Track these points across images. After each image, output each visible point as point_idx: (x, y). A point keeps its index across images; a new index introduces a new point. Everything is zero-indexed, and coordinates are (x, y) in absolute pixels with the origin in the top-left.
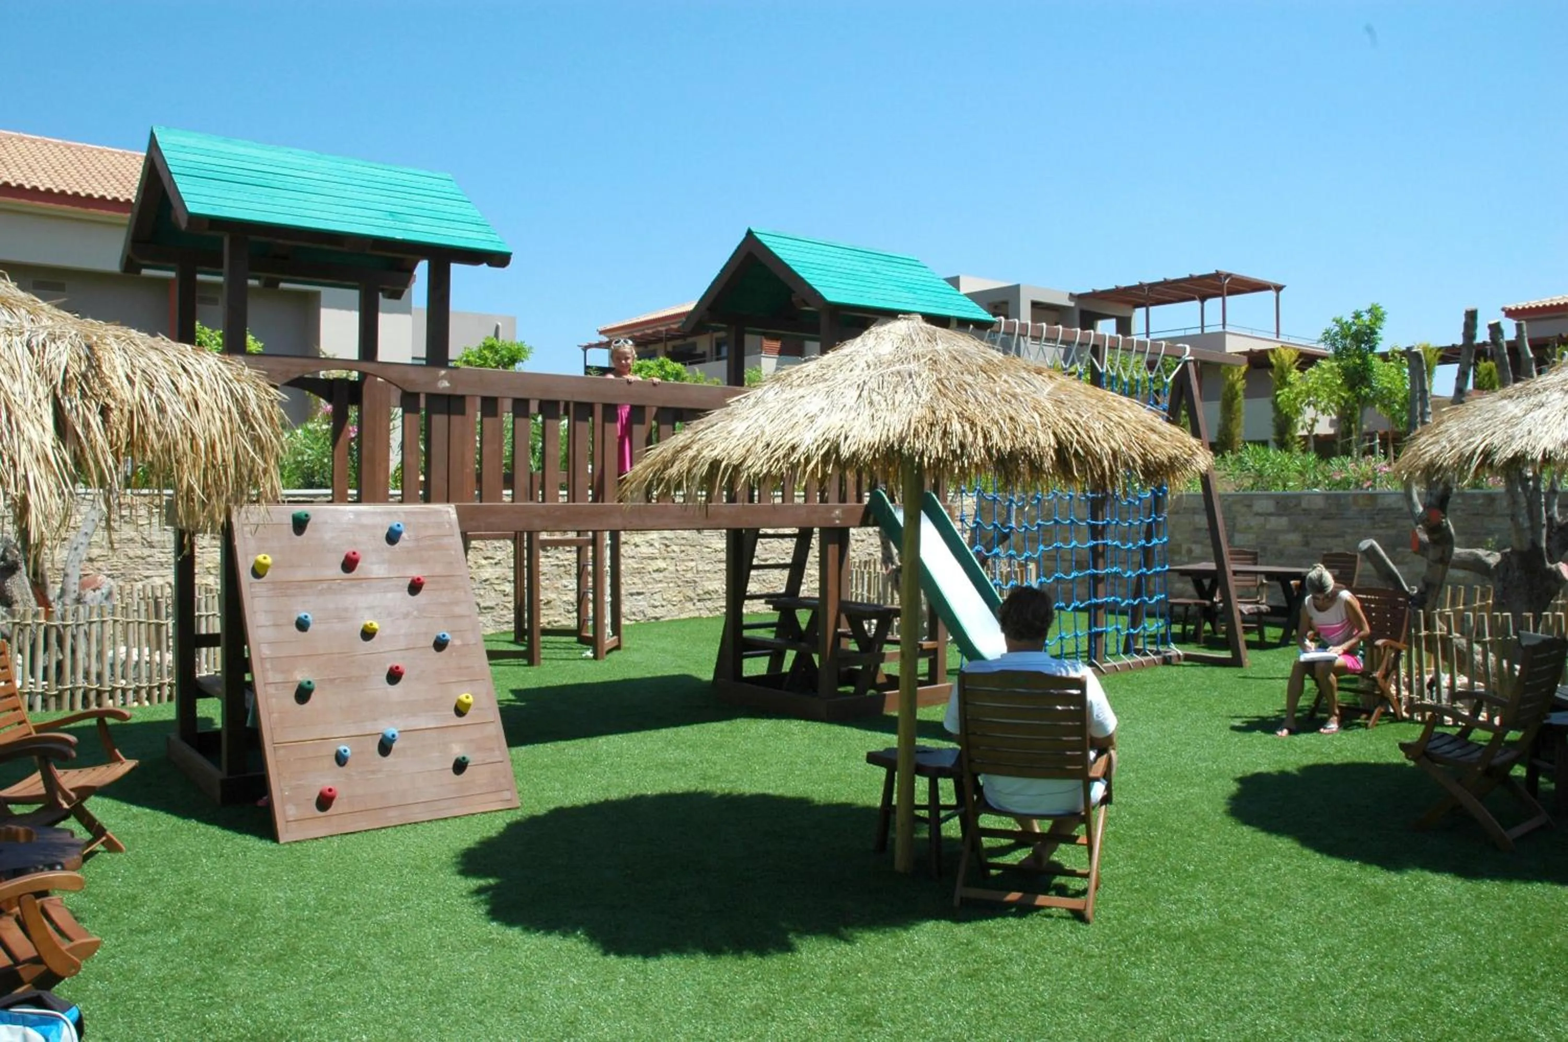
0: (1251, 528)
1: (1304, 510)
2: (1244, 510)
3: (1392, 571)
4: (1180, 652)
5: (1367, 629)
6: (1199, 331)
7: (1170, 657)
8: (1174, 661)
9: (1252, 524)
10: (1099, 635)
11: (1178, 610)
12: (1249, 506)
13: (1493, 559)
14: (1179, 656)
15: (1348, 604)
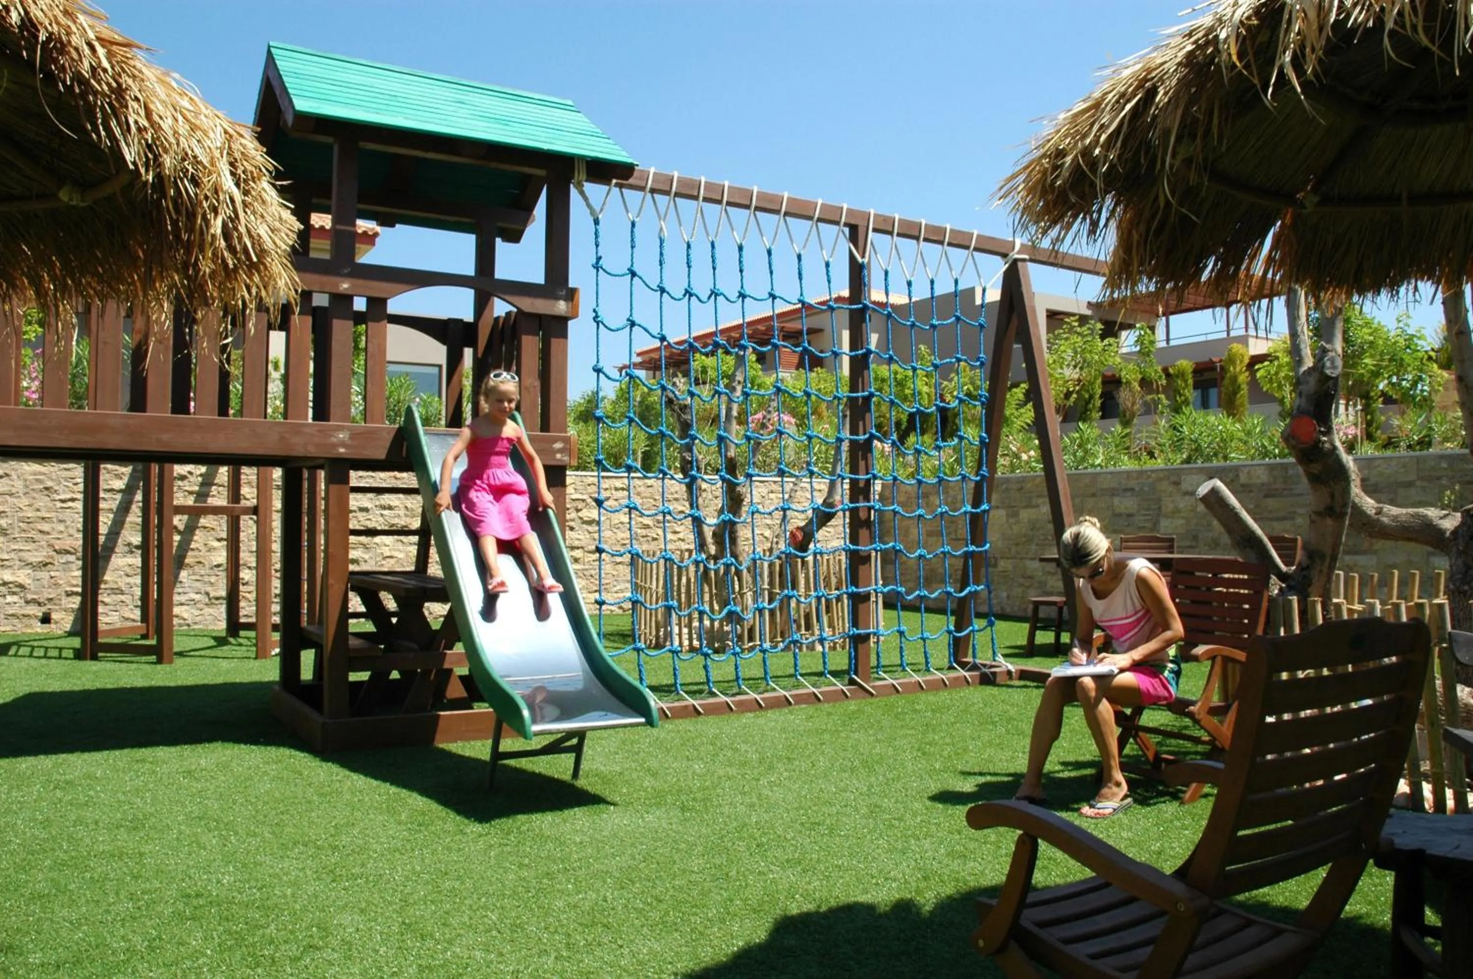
0: (1179, 511)
1: (1243, 486)
2: (1171, 489)
3: (1252, 533)
4: (1011, 667)
5: (1178, 627)
6: (1224, 335)
7: (994, 674)
8: (999, 680)
9: (1181, 506)
10: (866, 638)
11: (1043, 612)
12: (1177, 484)
13: (1450, 523)
14: (1009, 673)
15: (1142, 582)
